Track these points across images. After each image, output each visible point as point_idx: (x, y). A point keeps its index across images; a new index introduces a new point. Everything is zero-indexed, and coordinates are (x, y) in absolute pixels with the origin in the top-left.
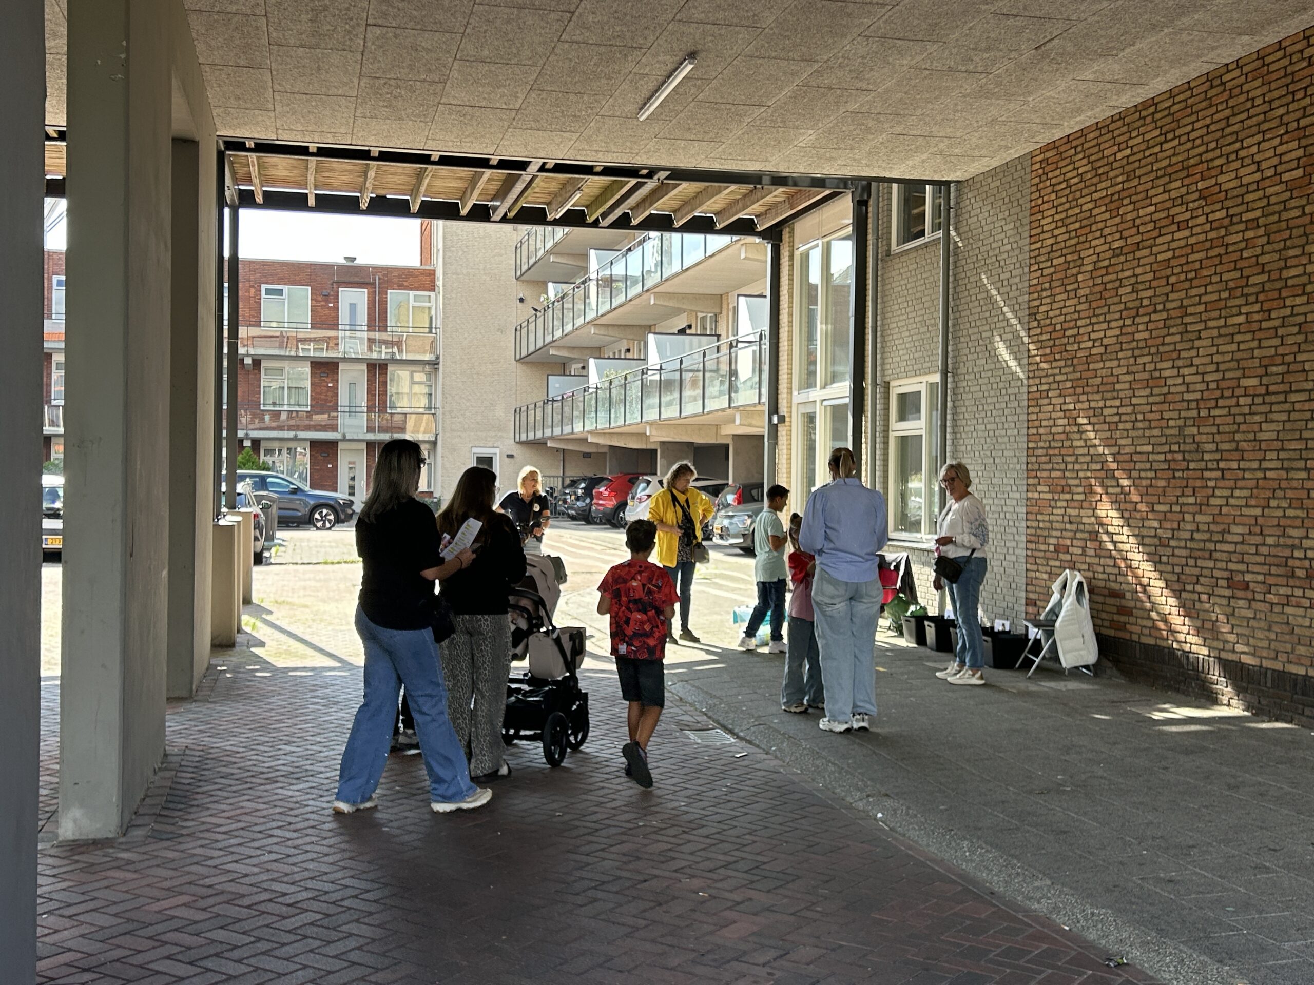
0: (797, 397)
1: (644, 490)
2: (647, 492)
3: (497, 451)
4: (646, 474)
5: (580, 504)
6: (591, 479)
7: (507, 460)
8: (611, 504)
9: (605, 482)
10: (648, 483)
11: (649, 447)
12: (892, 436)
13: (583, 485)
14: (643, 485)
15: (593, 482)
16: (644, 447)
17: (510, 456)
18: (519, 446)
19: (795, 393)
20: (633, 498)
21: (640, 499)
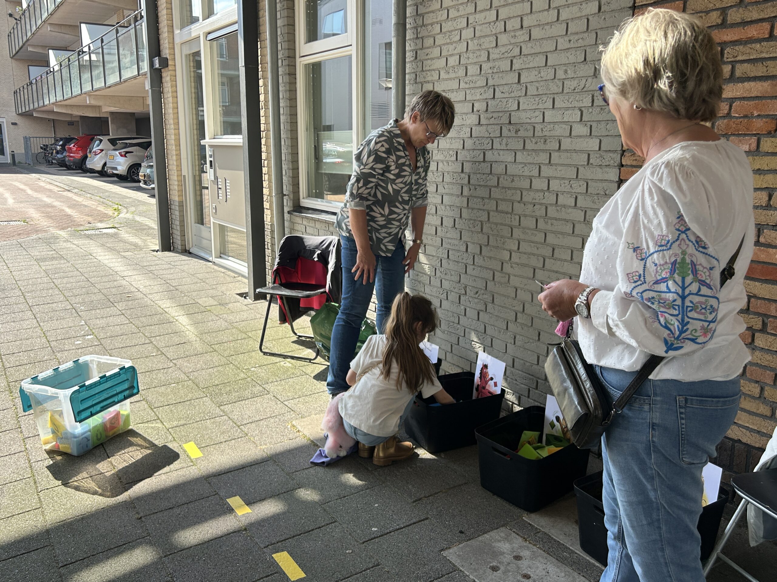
0: (180, 35)
1: (98, 145)
2: (100, 147)
3: (4, 120)
4: (99, 135)
5: (59, 156)
6: (66, 138)
7: (12, 126)
8: (79, 155)
9: (74, 141)
10: (101, 141)
11: (102, 115)
12: (301, 63)
13: (61, 143)
14: (97, 142)
15: (68, 141)
16: (98, 116)
17: (14, 124)
18: (19, 117)
19: (177, 32)
20: (90, 152)
21: (95, 152)
